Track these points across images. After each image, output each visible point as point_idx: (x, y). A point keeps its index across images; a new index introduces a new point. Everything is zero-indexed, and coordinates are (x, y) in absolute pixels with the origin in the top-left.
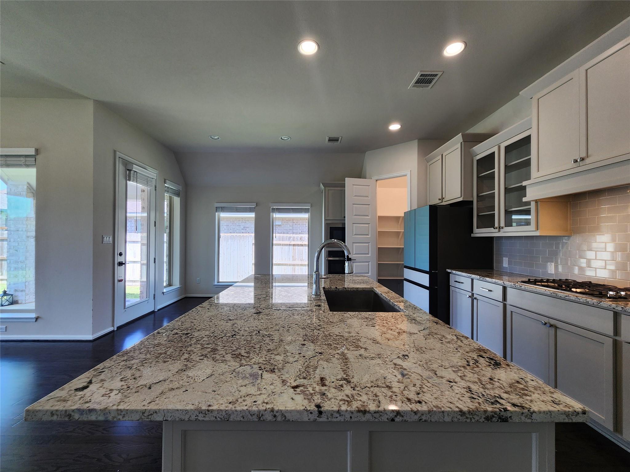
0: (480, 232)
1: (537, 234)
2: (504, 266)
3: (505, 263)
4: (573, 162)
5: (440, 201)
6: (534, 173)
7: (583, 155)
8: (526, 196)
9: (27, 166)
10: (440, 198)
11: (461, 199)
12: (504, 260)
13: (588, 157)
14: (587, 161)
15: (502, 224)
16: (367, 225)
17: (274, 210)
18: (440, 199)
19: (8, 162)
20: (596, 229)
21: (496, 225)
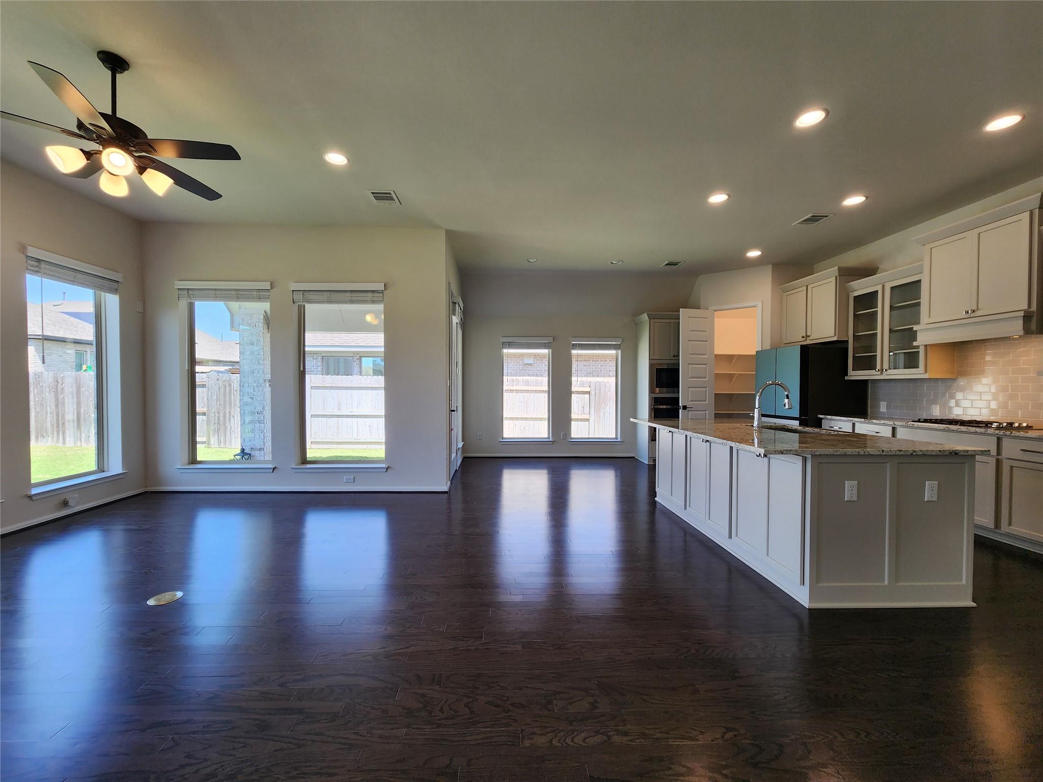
0: (855, 375)
1: (926, 376)
2: (881, 410)
3: (883, 407)
4: (964, 313)
5: (802, 339)
6: (924, 318)
7: (974, 308)
8: (916, 341)
9: (373, 302)
10: (804, 335)
11: (835, 339)
12: (881, 405)
13: (978, 310)
14: (978, 313)
15: (886, 366)
16: (704, 366)
17: (575, 347)
18: (803, 337)
19: (353, 298)
20: (981, 372)
21: (878, 367)
